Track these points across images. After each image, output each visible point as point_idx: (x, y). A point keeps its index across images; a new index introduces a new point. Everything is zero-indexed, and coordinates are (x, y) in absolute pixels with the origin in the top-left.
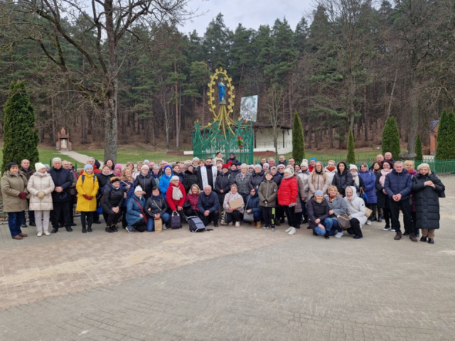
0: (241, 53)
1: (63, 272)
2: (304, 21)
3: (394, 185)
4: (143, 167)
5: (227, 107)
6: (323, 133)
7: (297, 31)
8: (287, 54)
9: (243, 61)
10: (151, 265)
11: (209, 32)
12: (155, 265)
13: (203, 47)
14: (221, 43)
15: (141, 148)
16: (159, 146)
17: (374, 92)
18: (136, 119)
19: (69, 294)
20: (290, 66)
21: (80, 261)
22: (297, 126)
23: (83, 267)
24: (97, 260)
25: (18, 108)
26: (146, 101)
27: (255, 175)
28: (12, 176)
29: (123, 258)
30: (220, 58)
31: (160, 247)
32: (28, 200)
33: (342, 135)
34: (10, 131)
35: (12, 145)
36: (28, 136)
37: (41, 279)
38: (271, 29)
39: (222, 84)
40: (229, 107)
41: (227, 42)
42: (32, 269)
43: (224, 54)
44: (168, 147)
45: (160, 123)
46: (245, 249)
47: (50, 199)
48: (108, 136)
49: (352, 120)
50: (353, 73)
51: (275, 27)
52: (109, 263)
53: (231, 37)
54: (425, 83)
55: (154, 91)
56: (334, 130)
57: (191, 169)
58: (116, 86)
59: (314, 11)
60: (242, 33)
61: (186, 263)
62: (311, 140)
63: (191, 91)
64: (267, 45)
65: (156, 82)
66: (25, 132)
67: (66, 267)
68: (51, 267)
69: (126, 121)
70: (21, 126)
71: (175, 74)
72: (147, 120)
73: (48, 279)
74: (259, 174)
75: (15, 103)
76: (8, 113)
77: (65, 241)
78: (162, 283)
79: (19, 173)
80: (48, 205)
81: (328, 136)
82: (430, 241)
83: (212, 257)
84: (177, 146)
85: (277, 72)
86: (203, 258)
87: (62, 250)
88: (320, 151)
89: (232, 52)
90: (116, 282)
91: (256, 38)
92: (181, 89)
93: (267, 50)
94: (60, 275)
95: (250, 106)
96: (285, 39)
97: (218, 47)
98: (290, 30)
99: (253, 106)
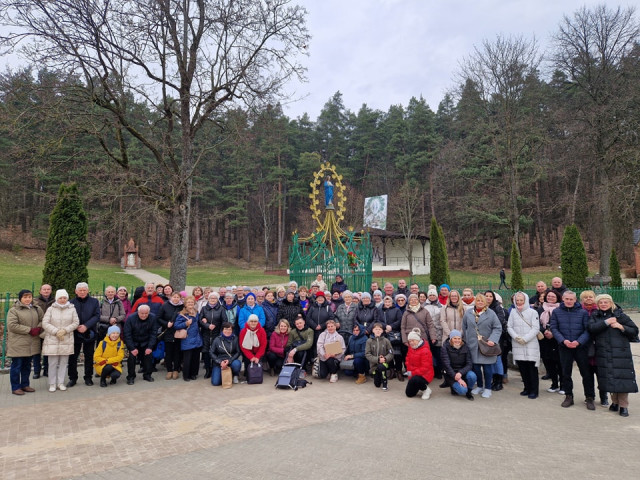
0: (366, 141)
1: (84, 442)
2: (448, 100)
3: (564, 325)
4: (211, 294)
5: (335, 213)
6: (481, 246)
7: (440, 112)
8: (426, 142)
9: (368, 151)
10: (203, 435)
11: (324, 115)
12: (211, 436)
13: (316, 134)
14: (339, 128)
15: (231, 264)
16: (255, 263)
17: (550, 189)
18: (226, 226)
19: (84, 475)
20: (431, 157)
21: (111, 426)
22: (435, 237)
23: (112, 436)
24: (134, 426)
25: (66, 216)
26: (240, 203)
27: (362, 307)
28: (23, 308)
29: (170, 424)
30: (337, 148)
31: (224, 409)
32: (42, 340)
33: (506, 249)
34: (54, 245)
35: (55, 264)
36: (76, 253)
37: (52, 451)
38: (405, 110)
39: (330, 183)
40: (339, 213)
41: (346, 128)
42: (46, 437)
43: (342, 143)
44: (267, 264)
45: (257, 232)
46: (341, 416)
47: (71, 340)
48: (177, 252)
49: (517, 228)
50: (516, 166)
51: (410, 108)
52: (149, 430)
53: (353, 120)
54: (617, 179)
55: (251, 191)
56: (496, 240)
57: (290, 298)
58: (190, 188)
59: (462, 86)
60: (367, 117)
61: (252, 435)
62: (463, 254)
63: (298, 190)
64: (399, 130)
65: (254, 179)
66: (73, 247)
67: (91, 436)
68: (71, 435)
69: (213, 229)
70: (69, 240)
71: (279, 169)
72: (241, 227)
73: (63, 451)
74: (367, 306)
75: (63, 211)
76: (54, 223)
77: (99, 397)
78: (213, 464)
79: (32, 303)
80: (68, 348)
81: (486, 250)
82: (623, 412)
83: (291, 426)
84: (279, 261)
85: (413, 165)
86: (277, 429)
87: (92, 410)
88: (476, 271)
89: (353, 139)
90: (149, 460)
91: (386, 121)
92: (286, 188)
93: (400, 137)
94: (80, 447)
95: (377, 210)
96: (422, 122)
97: (335, 133)
98: (430, 111)
99: (382, 209)
